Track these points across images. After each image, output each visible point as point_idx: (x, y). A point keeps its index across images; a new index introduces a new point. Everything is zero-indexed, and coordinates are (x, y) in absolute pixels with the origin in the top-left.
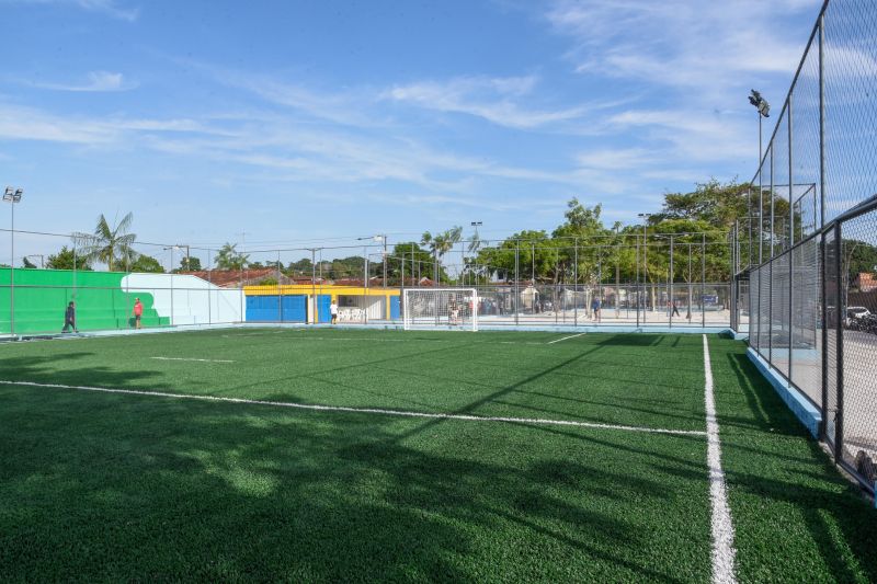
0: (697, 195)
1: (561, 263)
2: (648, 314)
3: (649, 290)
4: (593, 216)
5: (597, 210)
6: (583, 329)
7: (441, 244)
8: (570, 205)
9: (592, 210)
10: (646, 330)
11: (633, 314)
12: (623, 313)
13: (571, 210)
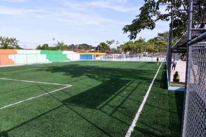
0: (164, 33)
1: (136, 48)
2: (154, 58)
3: (154, 53)
4: (144, 40)
5: (145, 39)
6: (143, 61)
7: (110, 43)
8: (140, 38)
9: (144, 39)
10: (153, 61)
11: (151, 58)
12: (149, 58)
13: (140, 39)
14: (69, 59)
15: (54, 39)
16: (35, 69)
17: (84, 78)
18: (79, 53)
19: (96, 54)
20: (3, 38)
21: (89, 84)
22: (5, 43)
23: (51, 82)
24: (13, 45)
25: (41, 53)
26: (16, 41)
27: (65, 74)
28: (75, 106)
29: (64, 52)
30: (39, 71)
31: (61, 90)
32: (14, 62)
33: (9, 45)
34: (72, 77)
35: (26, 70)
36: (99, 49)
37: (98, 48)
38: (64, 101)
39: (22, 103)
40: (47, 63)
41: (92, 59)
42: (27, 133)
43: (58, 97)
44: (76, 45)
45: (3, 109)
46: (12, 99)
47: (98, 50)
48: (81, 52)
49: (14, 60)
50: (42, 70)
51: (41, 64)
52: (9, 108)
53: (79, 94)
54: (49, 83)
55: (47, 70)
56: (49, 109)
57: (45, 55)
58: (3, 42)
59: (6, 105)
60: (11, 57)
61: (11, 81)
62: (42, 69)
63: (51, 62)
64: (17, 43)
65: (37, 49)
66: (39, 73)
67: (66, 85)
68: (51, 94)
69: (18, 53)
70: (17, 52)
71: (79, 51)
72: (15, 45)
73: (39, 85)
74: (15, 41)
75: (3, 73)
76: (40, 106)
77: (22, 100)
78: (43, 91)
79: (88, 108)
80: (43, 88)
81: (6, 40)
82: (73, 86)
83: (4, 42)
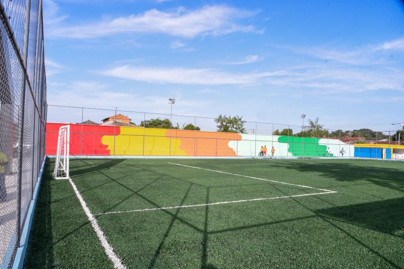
14: (332, 155)
15: (304, 116)
16: (267, 164)
17: (363, 183)
18: (353, 144)
19: (392, 147)
20: (222, 117)
21: (375, 193)
22: (226, 125)
23: (296, 183)
24: (236, 128)
25: (280, 141)
26: (242, 122)
27: (323, 175)
28: (342, 221)
29: (322, 141)
30: (275, 167)
31: (314, 196)
32: (235, 152)
33: (230, 129)
34: (338, 180)
35: (253, 165)
36: (401, 138)
37: (398, 136)
38: (319, 211)
39: (243, 202)
40: (288, 158)
41: (382, 158)
42: (248, 241)
43: (307, 204)
44: (346, 132)
45: (215, 205)
46: (228, 195)
47: (398, 140)
48: (358, 143)
49: (235, 150)
50: (278, 166)
51: (278, 160)
52: (224, 206)
53: (351, 206)
54: (292, 183)
55: (288, 167)
56: (289, 217)
57: (287, 144)
58: (222, 123)
59: (219, 202)
60: (232, 144)
61: (228, 175)
62: (280, 165)
63: (295, 157)
64: (241, 125)
65: (274, 135)
66: (274, 169)
67: (325, 190)
68: (294, 199)
69: (242, 139)
70: (241, 137)
71: (353, 140)
72: (239, 128)
73: (273, 185)
74: (239, 123)
75: (219, 166)
76: (273, 212)
77: (245, 199)
78: (280, 193)
79: (373, 229)
80: (280, 188)
81: (226, 121)
82: (338, 194)
83: (224, 124)
